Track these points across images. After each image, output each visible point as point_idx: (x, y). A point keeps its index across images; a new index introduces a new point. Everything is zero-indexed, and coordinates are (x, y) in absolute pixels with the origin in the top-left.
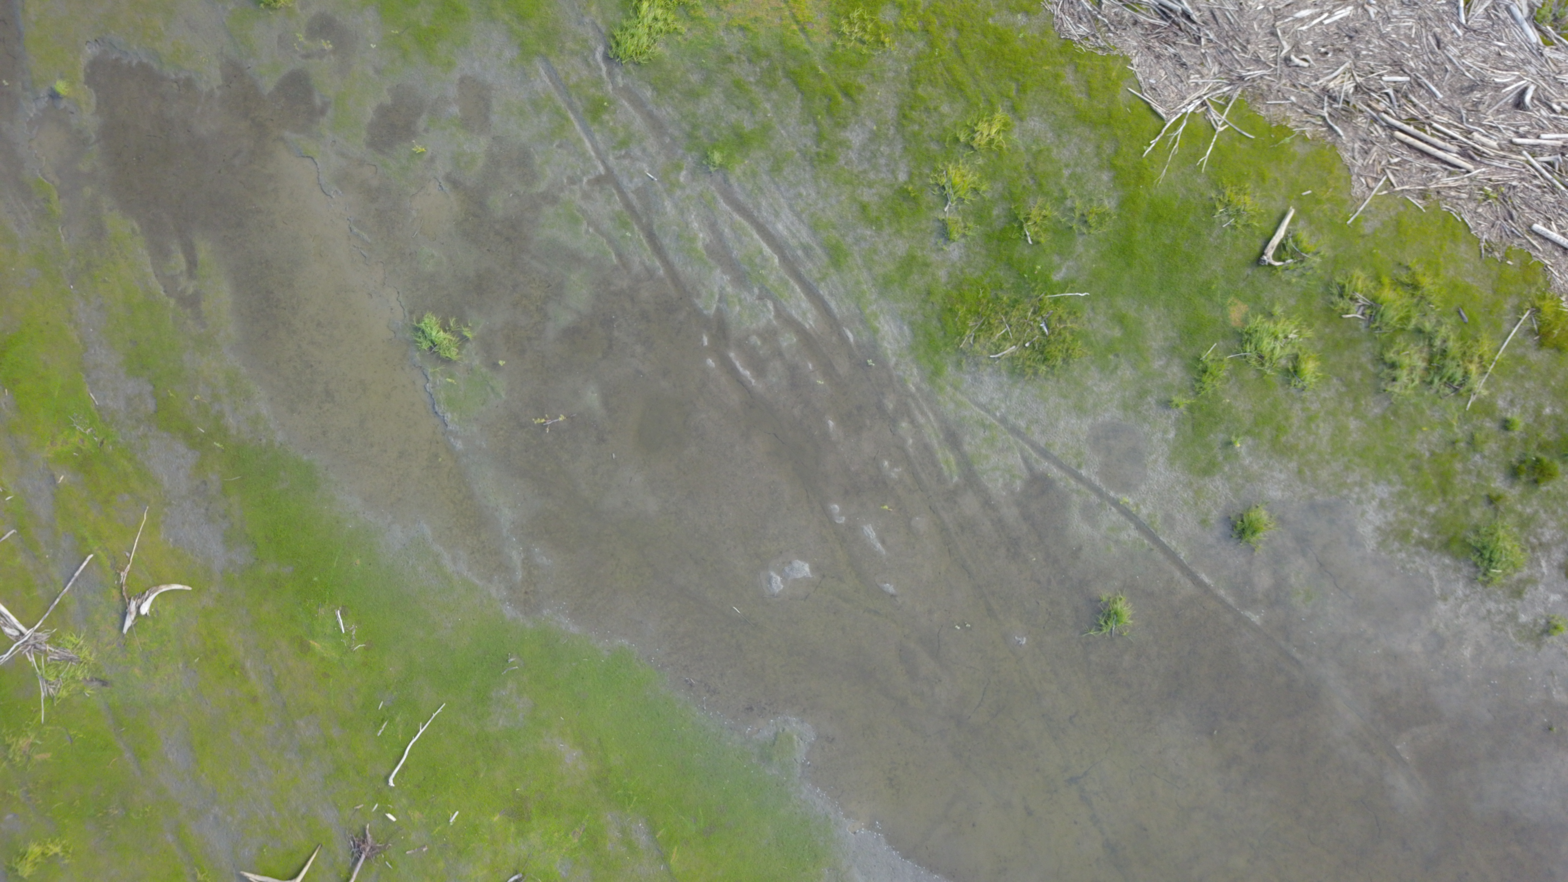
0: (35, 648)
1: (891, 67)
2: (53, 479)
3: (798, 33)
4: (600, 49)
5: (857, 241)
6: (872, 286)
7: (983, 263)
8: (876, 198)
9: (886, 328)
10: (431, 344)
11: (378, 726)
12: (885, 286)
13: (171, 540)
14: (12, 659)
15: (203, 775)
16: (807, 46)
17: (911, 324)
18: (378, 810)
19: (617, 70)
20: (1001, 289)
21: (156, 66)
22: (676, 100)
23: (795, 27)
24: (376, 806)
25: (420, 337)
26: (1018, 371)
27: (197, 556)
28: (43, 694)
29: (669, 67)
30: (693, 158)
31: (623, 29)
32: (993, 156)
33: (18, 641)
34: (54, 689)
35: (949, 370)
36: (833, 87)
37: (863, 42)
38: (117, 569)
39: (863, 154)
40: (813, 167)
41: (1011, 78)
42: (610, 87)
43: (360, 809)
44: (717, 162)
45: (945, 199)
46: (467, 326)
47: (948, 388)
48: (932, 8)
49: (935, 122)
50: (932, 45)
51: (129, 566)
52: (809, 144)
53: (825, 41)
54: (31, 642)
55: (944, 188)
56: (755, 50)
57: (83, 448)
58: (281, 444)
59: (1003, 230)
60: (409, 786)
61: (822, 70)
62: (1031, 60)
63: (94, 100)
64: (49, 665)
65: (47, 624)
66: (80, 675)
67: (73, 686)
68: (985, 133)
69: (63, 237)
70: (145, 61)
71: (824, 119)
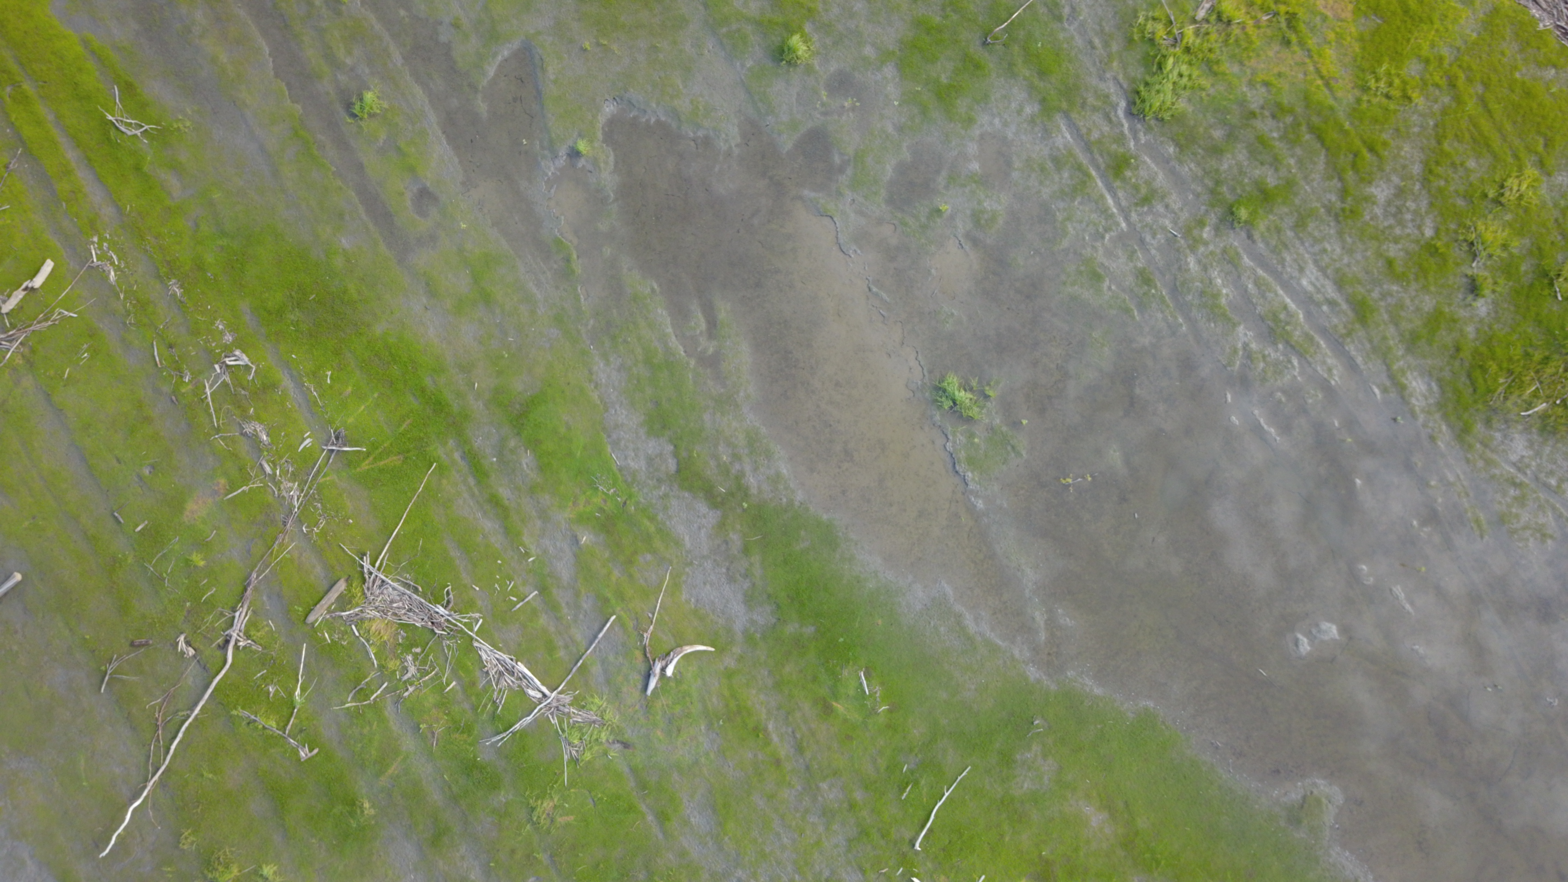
0: (558, 710)
1: (1416, 122)
2: (576, 540)
3: (1323, 88)
4: (1123, 104)
5: (1384, 296)
6: (1400, 341)
7: (1513, 319)
8: (1402, 254)
9: (1414, 384)
10: (952, 404)
11: (902, 790)
12: (1412, 342)
13: (693, 600)
14: (535, 720)
15: (726, 839)
16: (1331, 102)
17: (1439, 381)
18: (903, 874)
19: (1139, 126)
20: (1531, 346)
21: (674, 125)
22: (1199, 156)
23: (1319, 82)
24: (901, 870)
25: (941, 397)
26: (1549, 428)
27: (718, 616)
28: (566, 757)
29: (1192, 123)
30: (1216, 214)
31: (1147, 84)
32: (1520, 212)
33: (540, 703)
34: (577, 751)
35: (1479, 428)
36: (1358, 143)
37: (1388, 96)
38: (640, 631)
39: (1388, 209)
40: (1338, 222)
41: (1539, 133)
42: (1132, 144)
43: (885, 873)
44: (1243, 219)
45: (1474, 256)
46: (988, 384)
47: (1478, 446)
48: (1458, 63)
49: (1461, 177)
50: (1458, 99)
51: (652, 627)
52: (1334, 199)
53: (1350, 97)
54: (554, 704)
55: (1472, 244)
56: (1279, 105)
57: (605, 508)
58: (801, 503)
59: (1531, 286)
60: (934, 849)
61: (1347, 125)
62: (1560, 115)
63: (612, 159)
64: (573, 727)
65: (571, 686)
66: (604, 737)
67: (596, 748)
68: (1515, 188)
69: (582, 296)
70: (663, 119)
71: (1349, 175)
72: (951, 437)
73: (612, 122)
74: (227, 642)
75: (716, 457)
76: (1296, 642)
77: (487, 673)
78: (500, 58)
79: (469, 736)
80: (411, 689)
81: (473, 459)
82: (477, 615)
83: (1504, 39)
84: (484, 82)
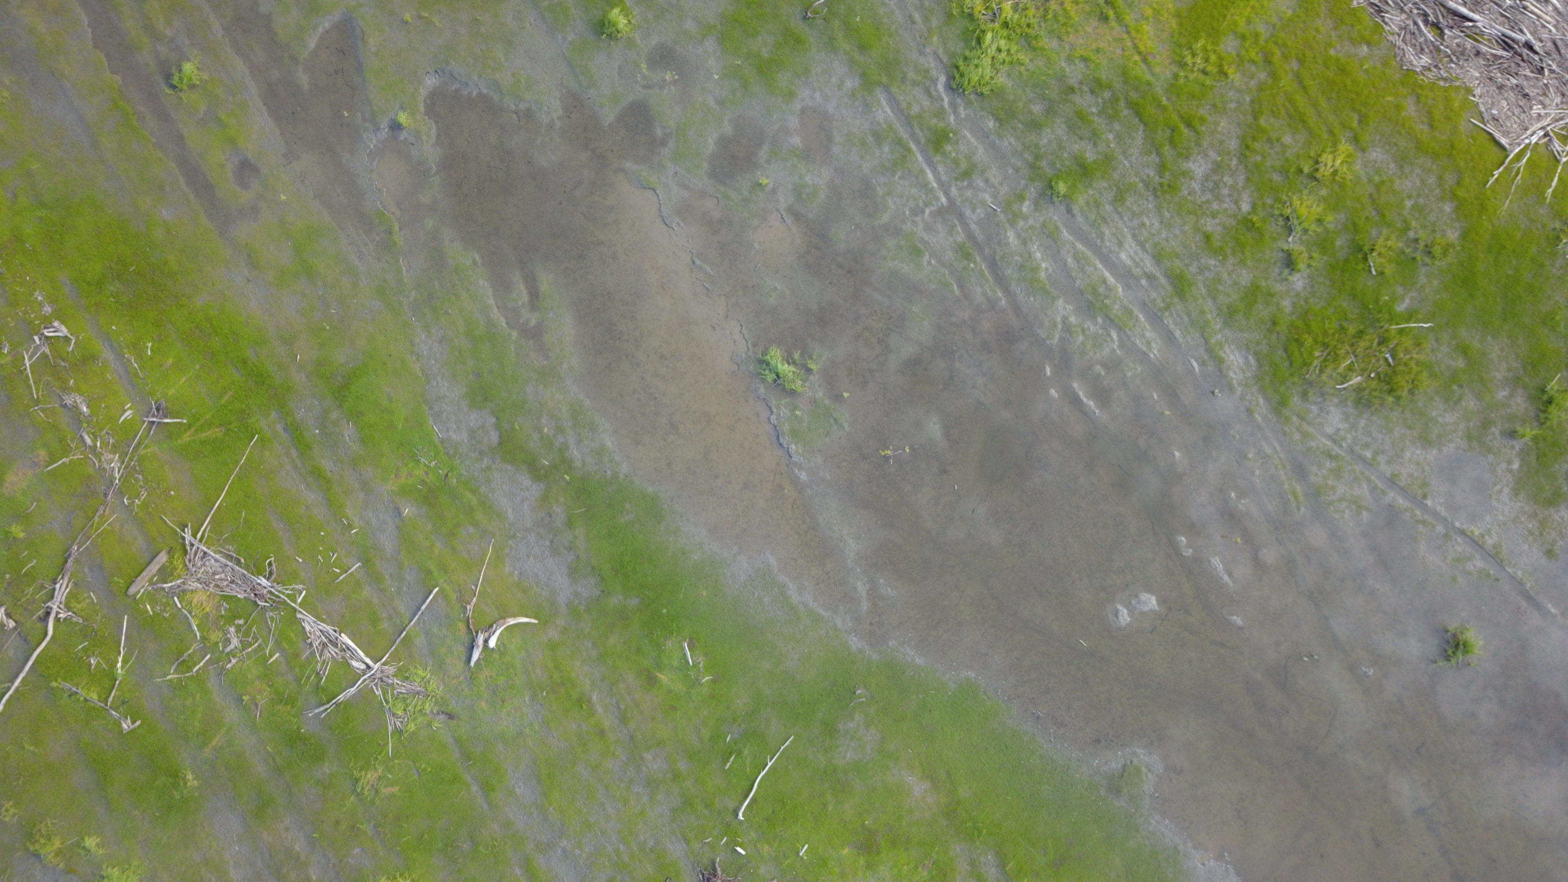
0: (382, 681)
1: (1233, 98)
2: (398, 512)
3: (1140, 64)
4: (943, 79)
5: (1201, 270)
6: (1217, 315)
7: (1328, 293)
8: (1219, 228)
9: (1232, 357)
10: (775, 377)
11: (725, 760)
12: (1229, 315)
13: (516, 572)
14: (359, 691)
15: (551, 809)
16: (1148, 77)
17: (1256, 354)
18: (726, 844)
19: (959, 100)
20: (1346, 319)
21: (496, 98)
22: (1019, 131)
23: (1137, 58)
24: (725, 839)
25: (764, 370)
26: (1363, 401)
27: (542, 589)
28: (390, 728)
29: (1011, 97)
30: (1035, 189)
31: (965, 59)
32: (1336, 187)
33: (364, 674)
34: (401, 722)
35: (1295, 400)
36: (1175, 118)
37: (1204, 72)
38: (463, 603)
39: (1206, 184)
40: (1157, 197)
41: (1353, 109)
42: (952, 118)
43: (709, 842)
44: (1062, 193)
45: (1290, 230)
46: (811, 358)
47: (1295, 419)
48: (1274, 39)
49: (1277, 153)
50: (1274, 76)
51: (475, 599)
52: (1152, 174)
53: (1167, 72)
54: (378, 676)
55: (1288, 218)
56: (1097, 81)
57: (427, 480)
58: (626, 476)
59: (1346, 261)
60: (757, 819)
61: (1164, 102)
62: (1373, 91)
63: (434, 132)
64: (396, 698)
65: (395, 657)
66: (428, 708)
67: (420, 719)
68: (1330, 164)
69: (404, 268)
70: (485, 91)
71: (1166, 150)
72: (775, 410)
73: (434, 96)
74: (48, 614)
75: (539, 429)
76: (1116, 613)
77: (311, 644)
78: (320, 30)
79: (293, 707)
80: (234, 661)
81: (294, 430)
82: (301, 587)
83: (1318, 15)
84: (305, 54)
